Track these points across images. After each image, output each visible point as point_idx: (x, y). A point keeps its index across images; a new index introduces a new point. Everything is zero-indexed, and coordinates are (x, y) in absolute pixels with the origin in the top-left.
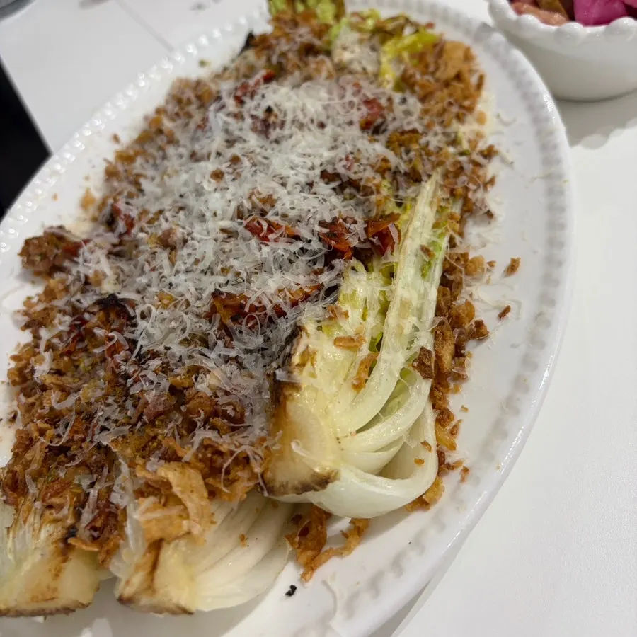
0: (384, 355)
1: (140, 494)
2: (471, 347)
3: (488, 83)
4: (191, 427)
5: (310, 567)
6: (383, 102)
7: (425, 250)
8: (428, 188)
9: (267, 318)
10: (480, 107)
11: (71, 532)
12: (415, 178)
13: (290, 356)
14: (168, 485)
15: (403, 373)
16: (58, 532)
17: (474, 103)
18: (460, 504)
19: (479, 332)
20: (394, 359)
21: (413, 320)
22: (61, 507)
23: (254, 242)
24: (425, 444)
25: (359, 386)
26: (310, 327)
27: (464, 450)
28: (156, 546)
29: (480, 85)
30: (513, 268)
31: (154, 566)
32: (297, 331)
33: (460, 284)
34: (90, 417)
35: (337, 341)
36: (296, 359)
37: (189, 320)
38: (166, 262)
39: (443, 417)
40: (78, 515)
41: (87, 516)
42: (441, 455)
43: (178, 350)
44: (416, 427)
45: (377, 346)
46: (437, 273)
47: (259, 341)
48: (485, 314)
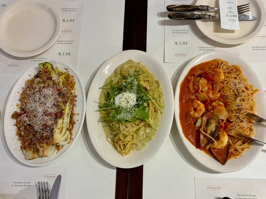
0: (63, 129)
1: (40, 147)
2: (74, 125)
3: (76, 83)
4: (44, 140)
5: (58, 151)
6: (61, 89)
7: (68, 114)
8: (68, 104)
9: (50, 127)
10: (75, 87)
11: (34, 151)
12: (66, 102)
13: (53, 132)
14: (43, 146)
15: (66, 130)
16: (33, 152)
17: (74, 87)
18: (72, 143)
19: (75, 123)
20: (64, 130)
21: (67, 124)
22: (32, 149)
23: (46, 117)
24: (69, 137)
25: (60, 133)
26: (55, 128)
27: (73, 137)
28: (43, 151)
29: (75, 83)
30: (78, 114)
31: (44, 153)
32: (53, 129)
33: (73, 117)
34: (32, 139)
35: (58, 129)
36: (54, 132)
37: (40, 127)
38: (35, 119)
39: (71, 134)
40: (34, 150)
41: (35, 150)
42: (70, 138)
43: (40, 131)
44: (68, 135)
45: (62, 128)
46: (69, 117)
47: (49, 129)
48: (75, 121)
